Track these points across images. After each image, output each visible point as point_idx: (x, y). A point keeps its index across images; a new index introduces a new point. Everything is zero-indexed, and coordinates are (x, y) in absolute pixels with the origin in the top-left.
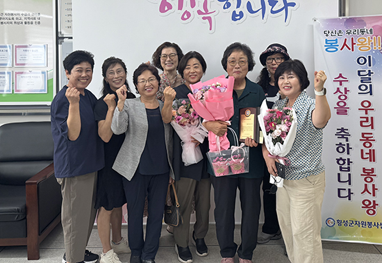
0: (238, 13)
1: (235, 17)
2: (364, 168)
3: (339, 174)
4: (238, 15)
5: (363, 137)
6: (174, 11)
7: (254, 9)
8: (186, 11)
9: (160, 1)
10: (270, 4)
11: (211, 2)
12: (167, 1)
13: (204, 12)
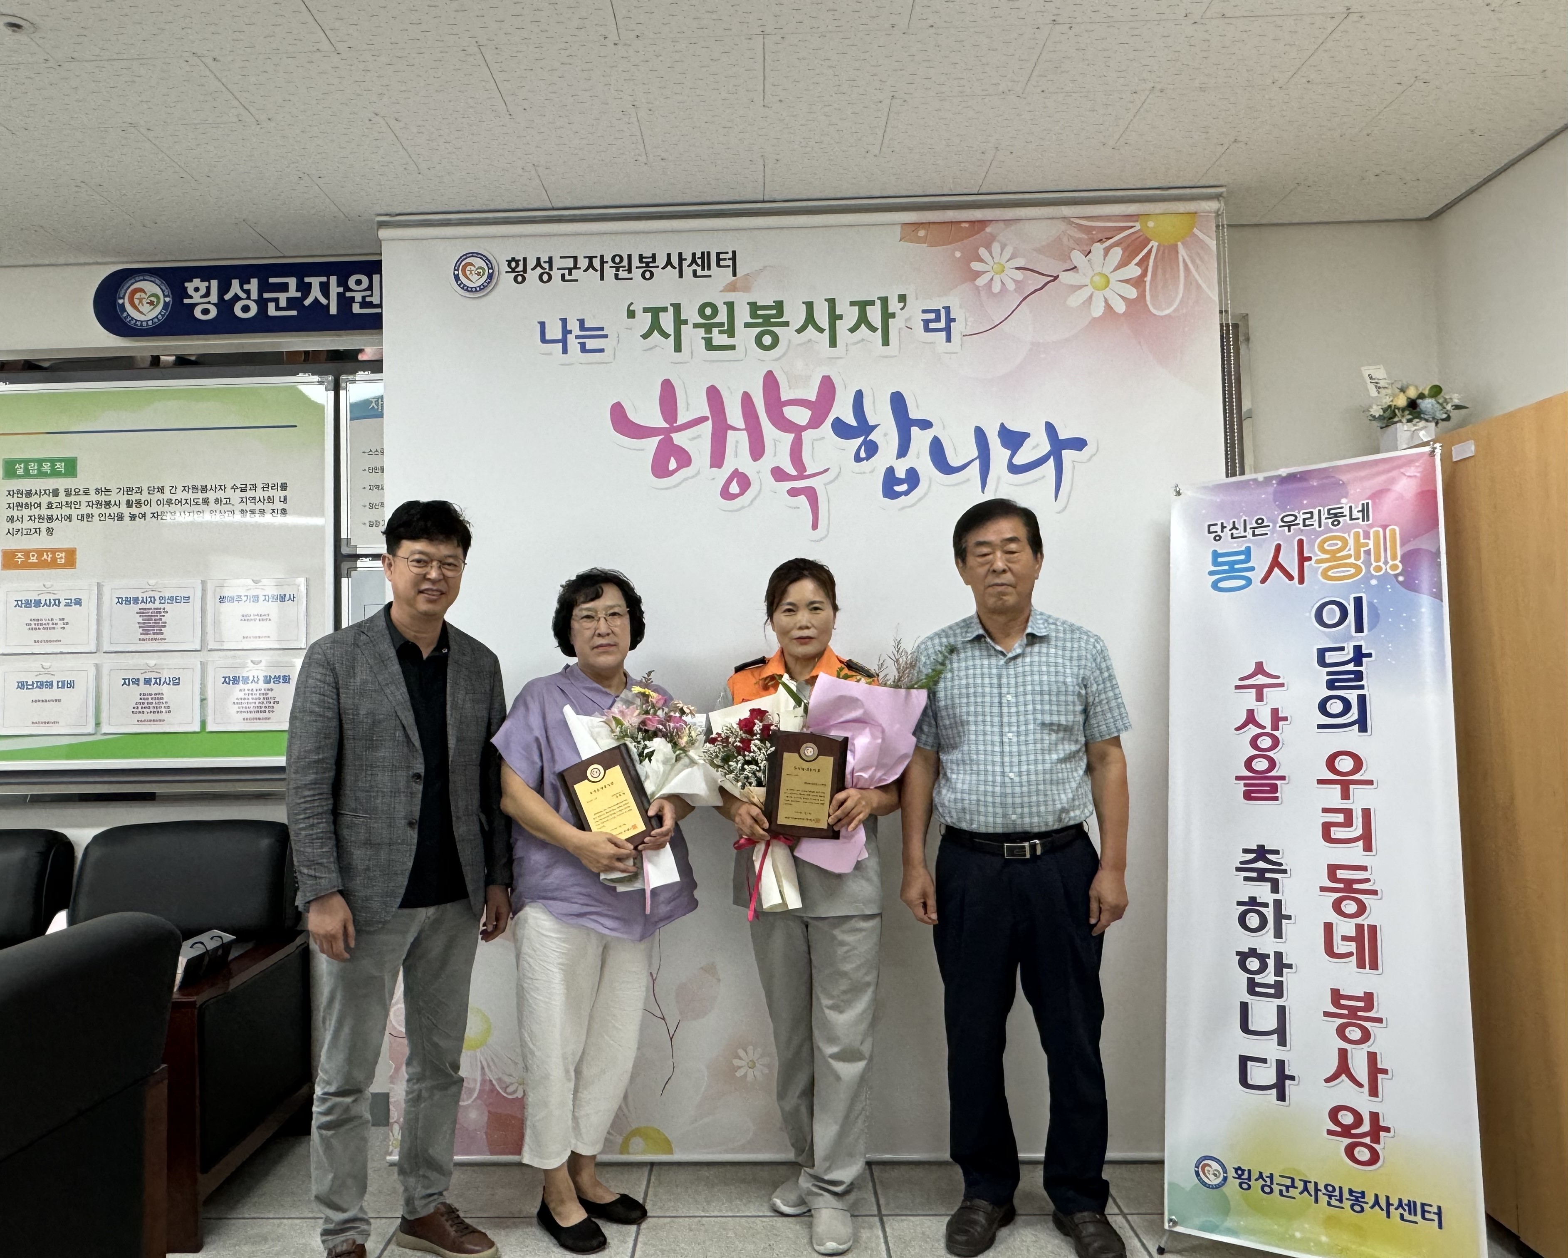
0: (901, 474)
1: (891, 487)
4: (900, 482)
6: (698, 473)
7: (954, 461)
8: (736, 470)
9: (652, 443)
10: (1005, 445)
11: (815, 442)
12: (676, 442)
13: (793, 472)
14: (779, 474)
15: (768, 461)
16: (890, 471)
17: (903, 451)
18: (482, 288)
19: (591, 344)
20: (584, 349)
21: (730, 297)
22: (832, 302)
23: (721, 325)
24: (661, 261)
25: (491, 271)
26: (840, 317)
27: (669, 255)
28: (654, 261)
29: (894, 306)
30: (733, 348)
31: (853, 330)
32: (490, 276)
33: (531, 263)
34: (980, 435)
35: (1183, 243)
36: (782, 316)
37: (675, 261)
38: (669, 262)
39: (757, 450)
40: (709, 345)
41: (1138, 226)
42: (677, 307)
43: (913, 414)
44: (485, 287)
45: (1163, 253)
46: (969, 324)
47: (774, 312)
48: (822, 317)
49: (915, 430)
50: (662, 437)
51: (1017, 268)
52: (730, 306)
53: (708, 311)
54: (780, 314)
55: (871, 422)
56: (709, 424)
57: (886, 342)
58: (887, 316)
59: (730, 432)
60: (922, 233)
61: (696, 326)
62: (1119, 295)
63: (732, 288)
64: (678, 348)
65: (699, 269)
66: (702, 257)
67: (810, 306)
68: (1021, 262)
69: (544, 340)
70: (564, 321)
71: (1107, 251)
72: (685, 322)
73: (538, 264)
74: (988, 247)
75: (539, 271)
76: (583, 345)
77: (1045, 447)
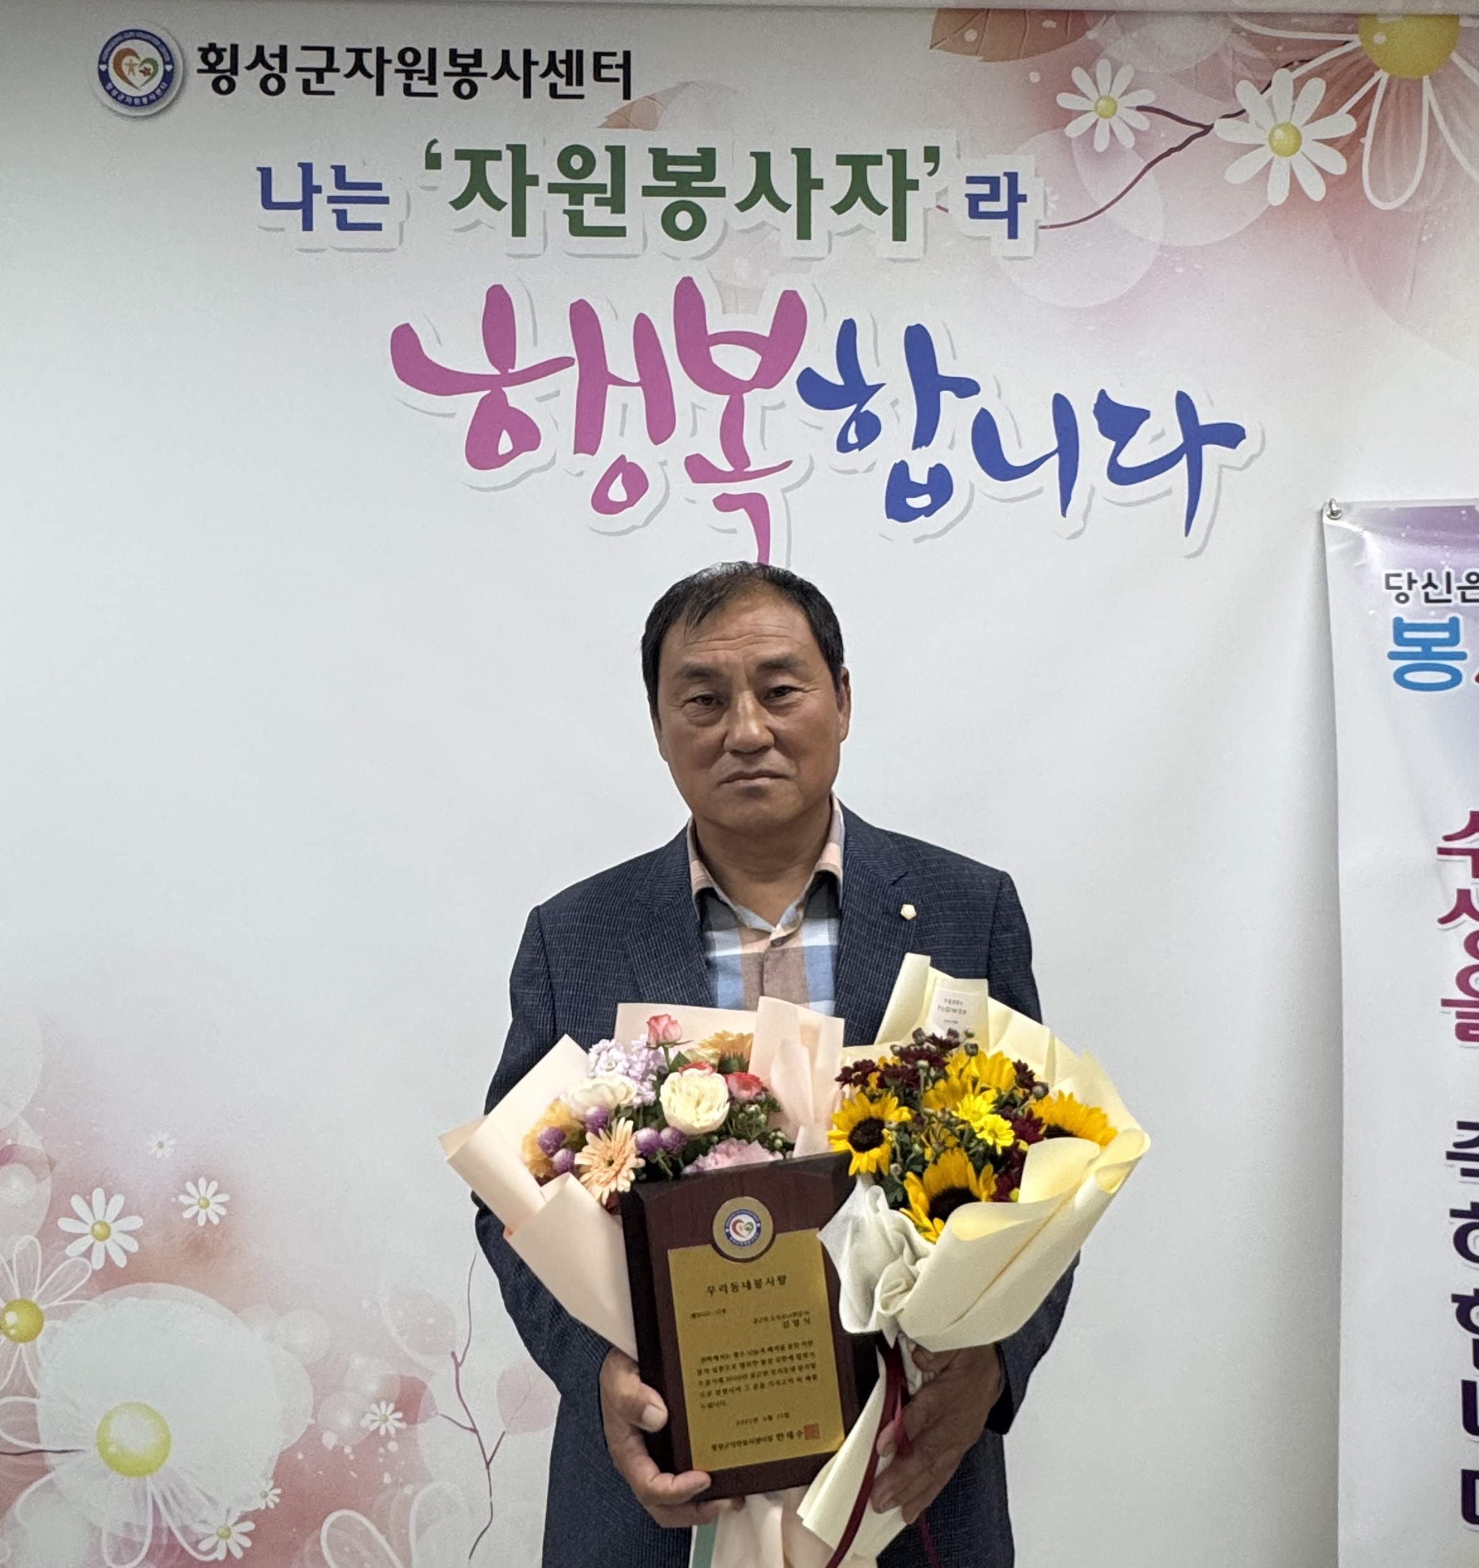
4: (918, 490)
6: (553, 461)
7: (1014, 456)
8: (622, 458)
9: (470, 402)
10: (1105, 430)
11: (768, 413)
12: (512, 403)
13: (726, 466)
14: (699, 469)
15: (680, 445)
16: (900, 471)
17: (924, 435)
18: (151, 99)
19: (356, 213)
20: (343, 223)
21: (617, 137)
22: (803, 156)
23: (602, 188)
24: (491, 64)
25: (169, 68)
26: (819, 184)
27: (506, 54)
28: (478, 64)
29: (916, 168)
30: (620, 232)
31: (841, 208)
32: (168, 77)
33: (246, 56)
34: (1062, 409)
35: (1430, 78)
36: (711, 177)
37: (517, 66)
38: (505, 68)
39: (661, 424)
40: (577, 226)
41: (1356, 41)
42: (519, 153)
43: (946, 368)
44: (158, 97)
45: (1397, 93)
46: (1052, 206)
47: (698, 169)
48: (785, 183)
49: (946, 397)
50: (487, 392)
51: (1140, 109)
52: (617, 154)
53: (577, 162)
54: (709, 174)
55: (870, 382)
56: (574, 371)
57: (899, 233)
58: (903, 185)
59: (611, 388)
60: (971, 36)
61: (554, 188)
62: (1319, 169)
63: (620, 121)
64: (519, 229)
65: (561, 83)
66: (568, 61)
67: (763, 160)
68: (1147, 98)
69: (268, 202)
70: (307, 169)
71: (1299, 83)
72: (534, 180)
73: (260, 58)
74: (1089, 67)
75: (261, 71)
76: (341, 216)
77: (1175, 439)
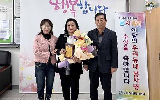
0: (85, 11)
1: (84, 12)
2: (134, 72)
3: (124, 74)
5: (134, 59)
6: (60, 10)
7: (92, 10)
8: (65, 10)
9: (55, 6)
10: (98, 8)
11: (75, 7)
12: (58, 6)
13: (72, 10)
15: (69, 9)
17: (86, 8)
34: (95, 6)
39: (68, 7)
55: (82, 4)
56: (62, 3)
59: (64, 5)
77: (103, 8)
